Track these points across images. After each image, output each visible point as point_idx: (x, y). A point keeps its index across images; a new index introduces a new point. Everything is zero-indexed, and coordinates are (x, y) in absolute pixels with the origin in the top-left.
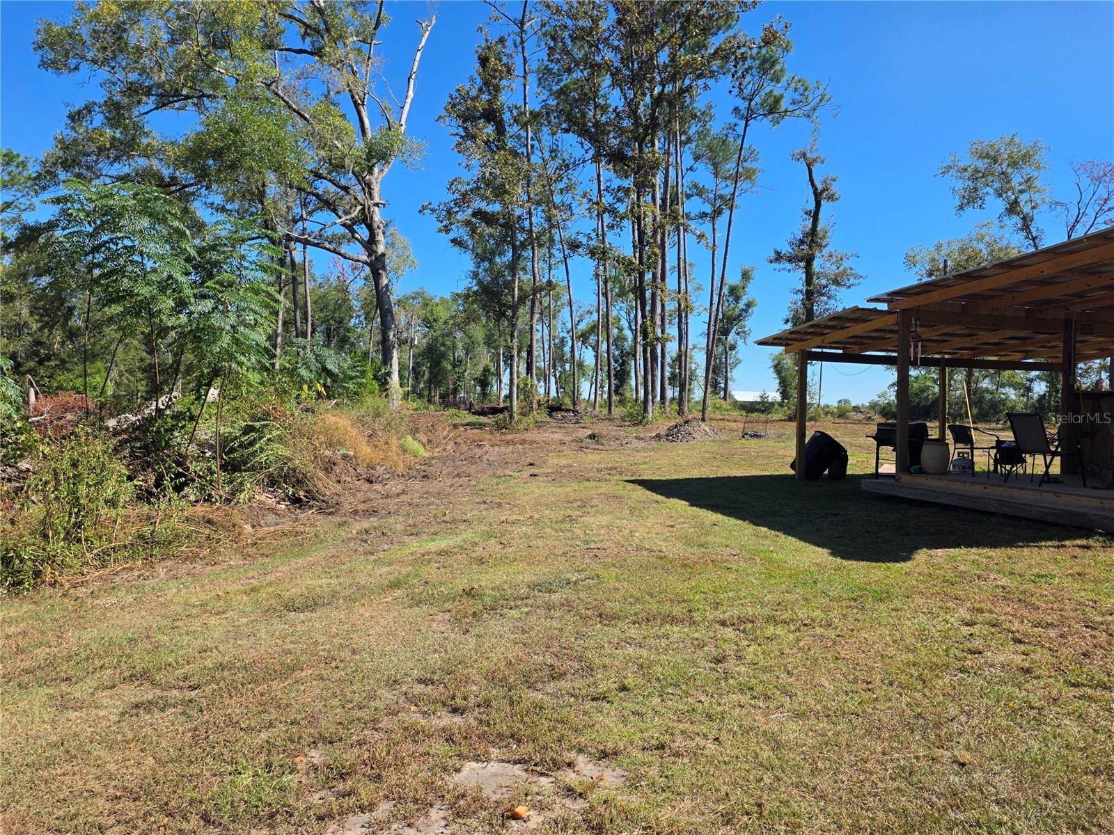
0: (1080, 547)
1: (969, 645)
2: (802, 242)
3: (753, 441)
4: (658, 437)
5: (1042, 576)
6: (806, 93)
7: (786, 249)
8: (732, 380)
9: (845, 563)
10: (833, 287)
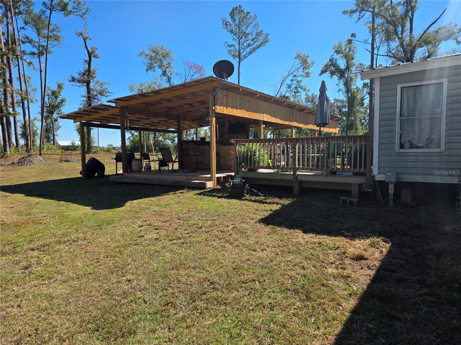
0: (181, 193)
1: (140, 235)
2: (84, 74)
3: (65, 163)
4: (13, 164)
5: (168, 205)
6: (80, 5)
7: (77, 76)
8: (57, 135)
9: (97, 211)
10: (100, 96)
